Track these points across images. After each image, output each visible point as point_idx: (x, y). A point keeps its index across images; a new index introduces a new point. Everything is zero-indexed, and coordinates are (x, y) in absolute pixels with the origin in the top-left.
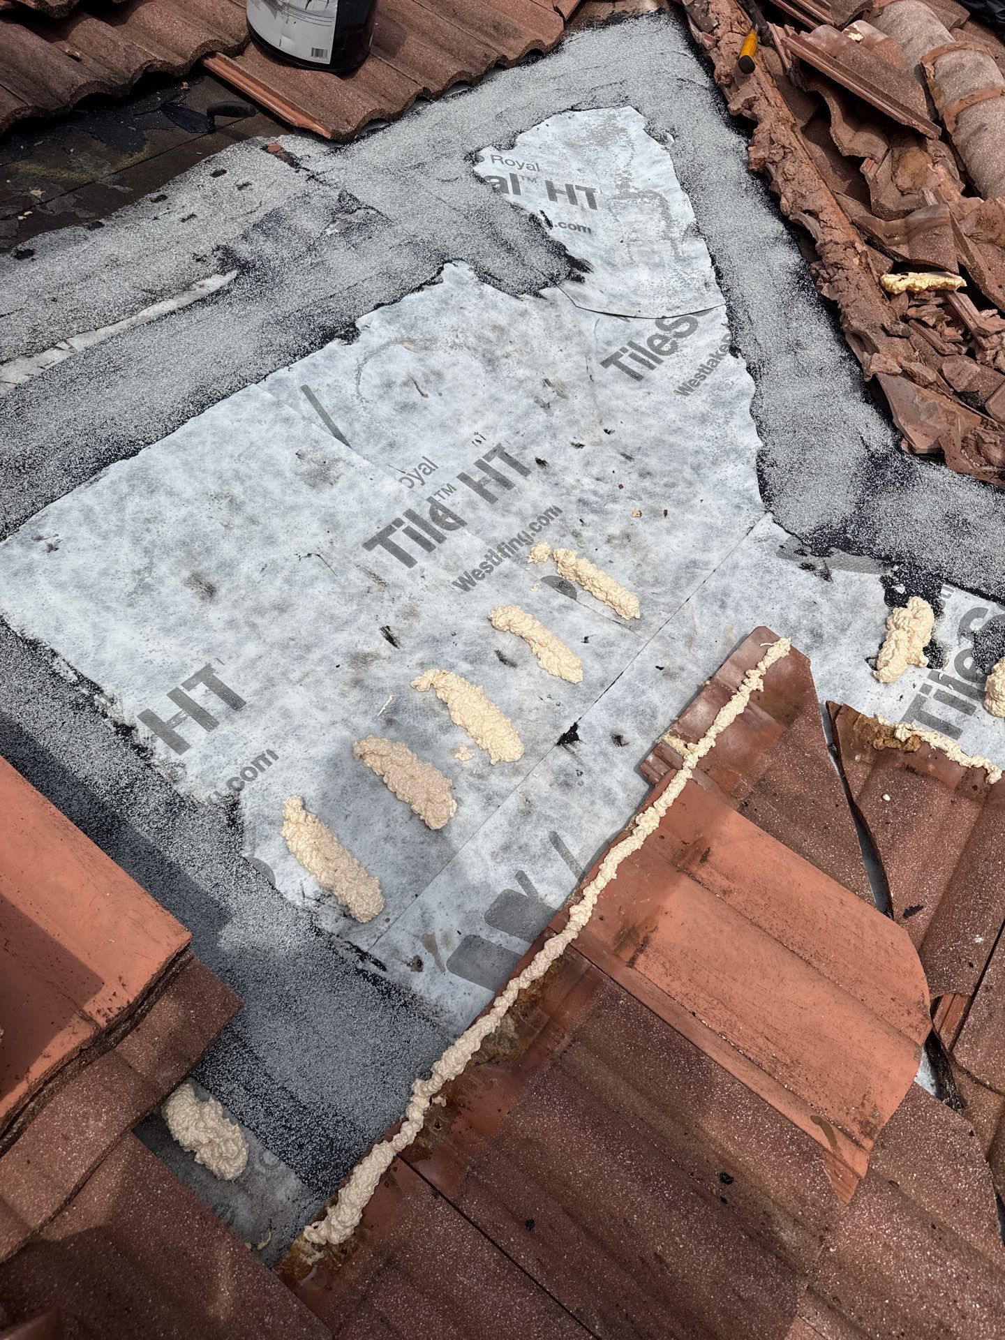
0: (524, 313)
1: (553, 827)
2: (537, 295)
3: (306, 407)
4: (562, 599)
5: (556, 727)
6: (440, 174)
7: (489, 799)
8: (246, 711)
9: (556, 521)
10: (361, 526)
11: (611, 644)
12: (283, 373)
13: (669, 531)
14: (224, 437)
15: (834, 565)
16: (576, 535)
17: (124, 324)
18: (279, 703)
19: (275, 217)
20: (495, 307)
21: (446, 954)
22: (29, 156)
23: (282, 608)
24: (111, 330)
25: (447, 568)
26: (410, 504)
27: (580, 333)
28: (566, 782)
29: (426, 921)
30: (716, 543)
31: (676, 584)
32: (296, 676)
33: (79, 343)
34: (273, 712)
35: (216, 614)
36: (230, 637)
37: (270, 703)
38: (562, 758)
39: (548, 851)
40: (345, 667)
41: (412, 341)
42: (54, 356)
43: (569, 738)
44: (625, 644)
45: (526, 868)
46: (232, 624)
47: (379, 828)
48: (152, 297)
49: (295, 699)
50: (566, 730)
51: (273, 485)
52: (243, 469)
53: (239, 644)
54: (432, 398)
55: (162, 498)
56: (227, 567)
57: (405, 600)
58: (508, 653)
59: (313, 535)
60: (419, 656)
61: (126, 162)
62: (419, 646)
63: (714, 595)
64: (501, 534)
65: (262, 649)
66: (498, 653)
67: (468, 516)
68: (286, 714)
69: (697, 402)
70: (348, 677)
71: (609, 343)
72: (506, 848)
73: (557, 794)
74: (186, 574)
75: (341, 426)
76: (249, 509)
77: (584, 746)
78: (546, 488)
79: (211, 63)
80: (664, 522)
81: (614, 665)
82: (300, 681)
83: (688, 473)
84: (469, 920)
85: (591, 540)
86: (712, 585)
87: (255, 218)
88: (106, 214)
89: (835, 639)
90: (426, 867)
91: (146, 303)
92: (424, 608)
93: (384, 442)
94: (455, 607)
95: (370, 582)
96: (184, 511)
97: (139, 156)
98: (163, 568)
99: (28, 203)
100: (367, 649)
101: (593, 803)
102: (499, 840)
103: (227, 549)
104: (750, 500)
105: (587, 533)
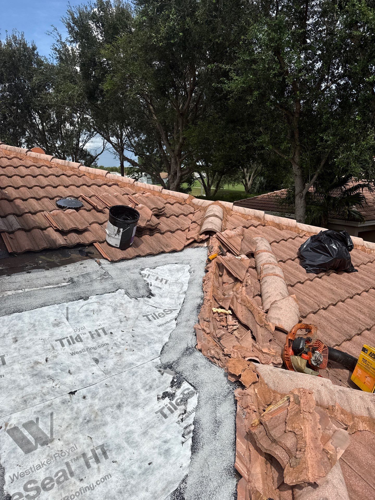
0: (130, 302)
1: (53, 411)
2: (136, 299)
3: (65, 311)
4: (94, 363)
5: (71, 390)
6: (132, 272)
7: (43, 400)
8: (5, 366)
9: (106, 346)
10: (58, 336)
11: (98, 376)
12: (65, 304)
13: (131, 355)
14: (42, 313)
15: (166, 372)
16: (108, 350)
17: (39, 288)
18: (13, 366)
19: (88, 274)
20: (124, 299)
21: (8, 428)
22: (44, 255)
23: (28, 348)
24: (35, 289)
25: (71, 350)
26: (72, 334)
27: (142, 308)
28: (64, 402)
29: (9, 420)
30: (142, 360)
31: (124, 367)
32: (20, 362)
33: (26, 290)
34: (10, 368)
35: (14, 346)
36: (13, 351)
37: (11, 366)
38: (68, 397)
39: (48, 415)
40: (32, 363)
41: (99, 303)
42: (20, 291)
43: (72, 393)
44: (102, 377)
45: (40, 417)
46: (15, 348)
47: (13, 398)
48: (49, 284)
49: (17, 367)
50: (73, 391)
51: (45, 324)
52: (41, 320)
53: (14, 353)
54: (95, 315)
55: (20, 322)
56: (23, 337)
57: (56, 354)
58: (71, 371)
59: (46, 335)
60: (50, 366)
61: (64, 259)
62: (52, 364)
63: (133, 372)
64: (89, 346)
65: (18, 355)
66: (69, 370)
67: (85, 340)
68: (12, 369)
69: (160, 329)
70: (31, 366)
71: (148, 312)
72: (39, 412)
73: (60, 404)
74: (14, 337)
75: (69, 316)
76: (36, 328)
77: (74, 397)
78: (109, 339)
79: (94, 244)
80: (132, 353)
81: (96, 381)
82: (20, 363)
83: (146, 343)
84: (19, 424)
85: (111, 352)
86: (134, 370)
87: (83, 274)
88: (51, 268)
89: (154, 389)
90: (17, 409)
91: (46, 285)
92: (59, 357)
93: (77, 321)
94: (67, 358)
95: (51, 348)
96: (23, 325)
97: (67, 258)
98: (10, 334)
99: (37, 264)
100: (40, 361)
101: (67, 409)
102: (38, 409)
103: (26, 334)
104: (157, 353)
105: (111, 351)
